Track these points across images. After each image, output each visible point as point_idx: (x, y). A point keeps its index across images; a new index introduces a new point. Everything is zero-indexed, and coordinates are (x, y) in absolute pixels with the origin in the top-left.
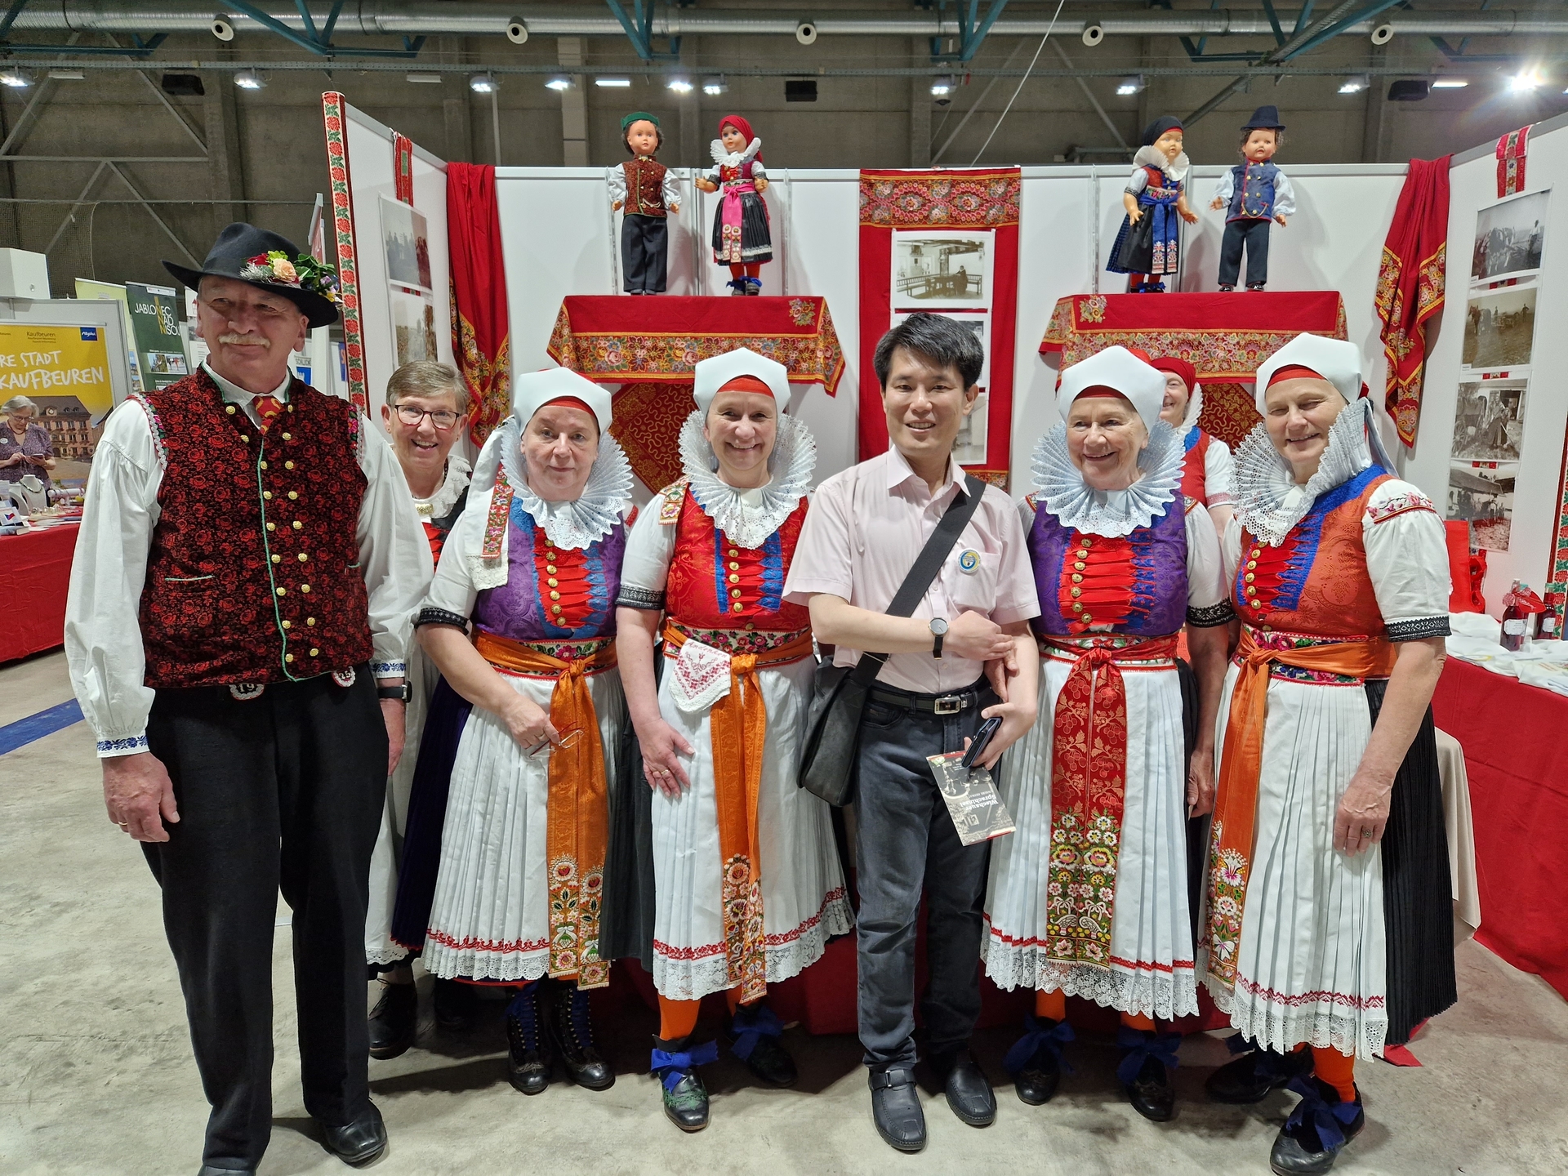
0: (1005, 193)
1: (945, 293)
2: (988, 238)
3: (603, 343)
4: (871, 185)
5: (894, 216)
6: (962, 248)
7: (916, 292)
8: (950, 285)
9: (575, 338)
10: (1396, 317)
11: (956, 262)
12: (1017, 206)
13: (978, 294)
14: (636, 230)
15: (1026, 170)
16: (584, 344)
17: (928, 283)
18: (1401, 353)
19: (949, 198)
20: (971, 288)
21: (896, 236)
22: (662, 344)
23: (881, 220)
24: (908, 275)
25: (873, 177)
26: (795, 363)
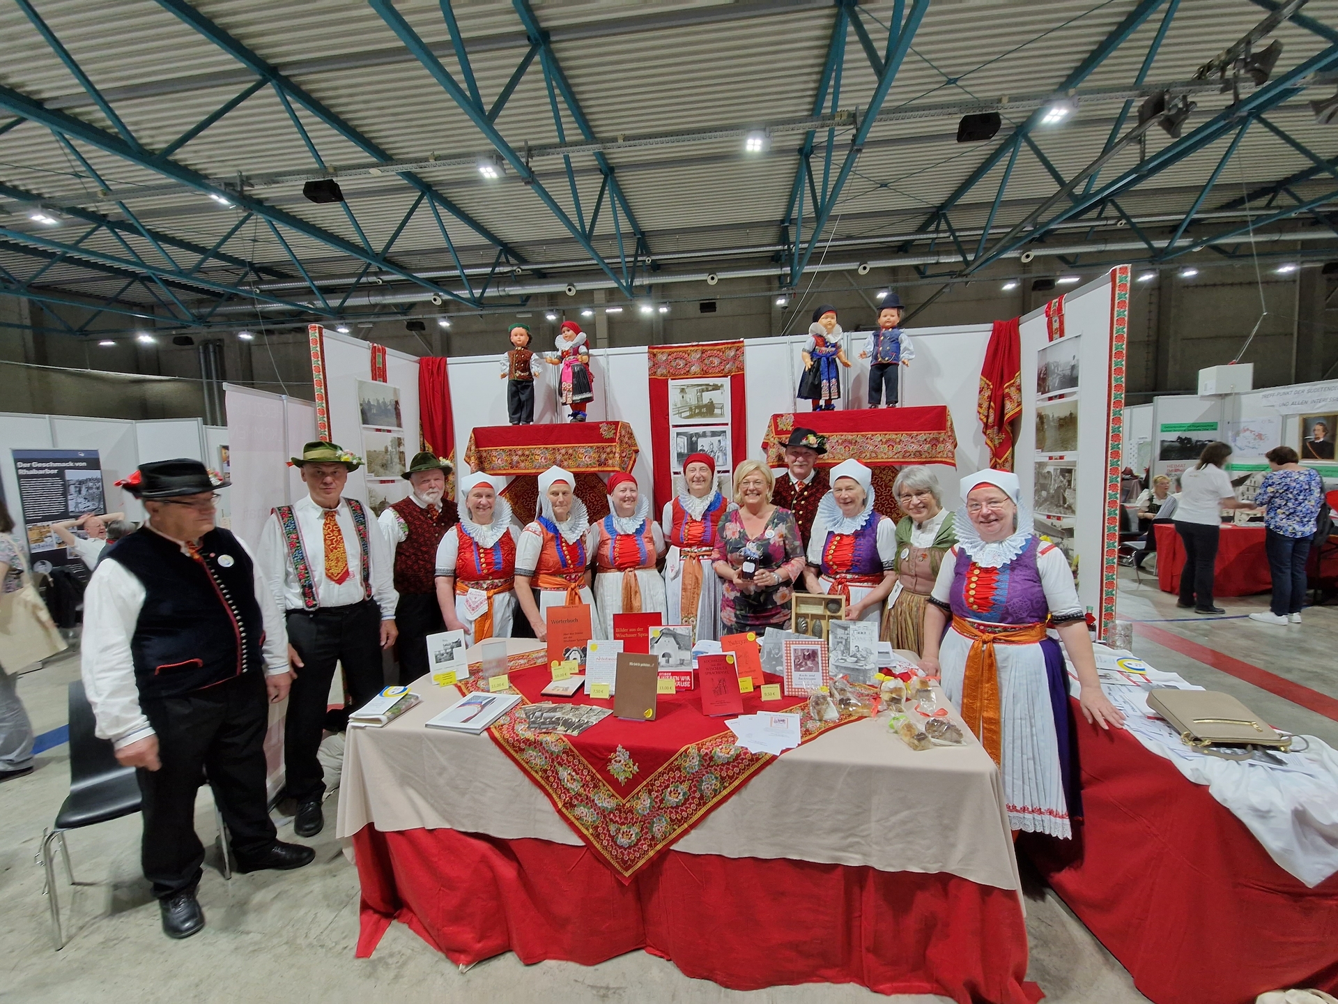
0: (735, 355)
1: (701, 414)
2: (726, 382)
3: (494, 453)
4: (655, 355)
5: (669, 372)
6: (710, 388)
7: (683, 415)
8: (704, 410)
9: (479, 451)
10: (991, 419)
11: (707, 397)
12: (742, 363)
13: (722, 415)
14: (514, 388)
15: (747, 341)
16: (484, 454)
17: (691, 409)
18: (997, 442)
19: (702, 360)
20: (716, 411)
21: (670, 382)
22: (527, 453)
23: (662, 374)
24: (679, 406)
25: (655, 351)
26: (605, 460)
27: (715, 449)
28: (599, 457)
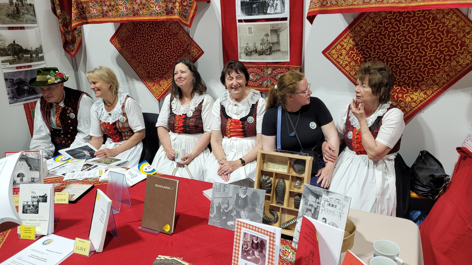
3: (90, 4)
16: (85, 5)
26: (171, 9)
28: (167, 6)
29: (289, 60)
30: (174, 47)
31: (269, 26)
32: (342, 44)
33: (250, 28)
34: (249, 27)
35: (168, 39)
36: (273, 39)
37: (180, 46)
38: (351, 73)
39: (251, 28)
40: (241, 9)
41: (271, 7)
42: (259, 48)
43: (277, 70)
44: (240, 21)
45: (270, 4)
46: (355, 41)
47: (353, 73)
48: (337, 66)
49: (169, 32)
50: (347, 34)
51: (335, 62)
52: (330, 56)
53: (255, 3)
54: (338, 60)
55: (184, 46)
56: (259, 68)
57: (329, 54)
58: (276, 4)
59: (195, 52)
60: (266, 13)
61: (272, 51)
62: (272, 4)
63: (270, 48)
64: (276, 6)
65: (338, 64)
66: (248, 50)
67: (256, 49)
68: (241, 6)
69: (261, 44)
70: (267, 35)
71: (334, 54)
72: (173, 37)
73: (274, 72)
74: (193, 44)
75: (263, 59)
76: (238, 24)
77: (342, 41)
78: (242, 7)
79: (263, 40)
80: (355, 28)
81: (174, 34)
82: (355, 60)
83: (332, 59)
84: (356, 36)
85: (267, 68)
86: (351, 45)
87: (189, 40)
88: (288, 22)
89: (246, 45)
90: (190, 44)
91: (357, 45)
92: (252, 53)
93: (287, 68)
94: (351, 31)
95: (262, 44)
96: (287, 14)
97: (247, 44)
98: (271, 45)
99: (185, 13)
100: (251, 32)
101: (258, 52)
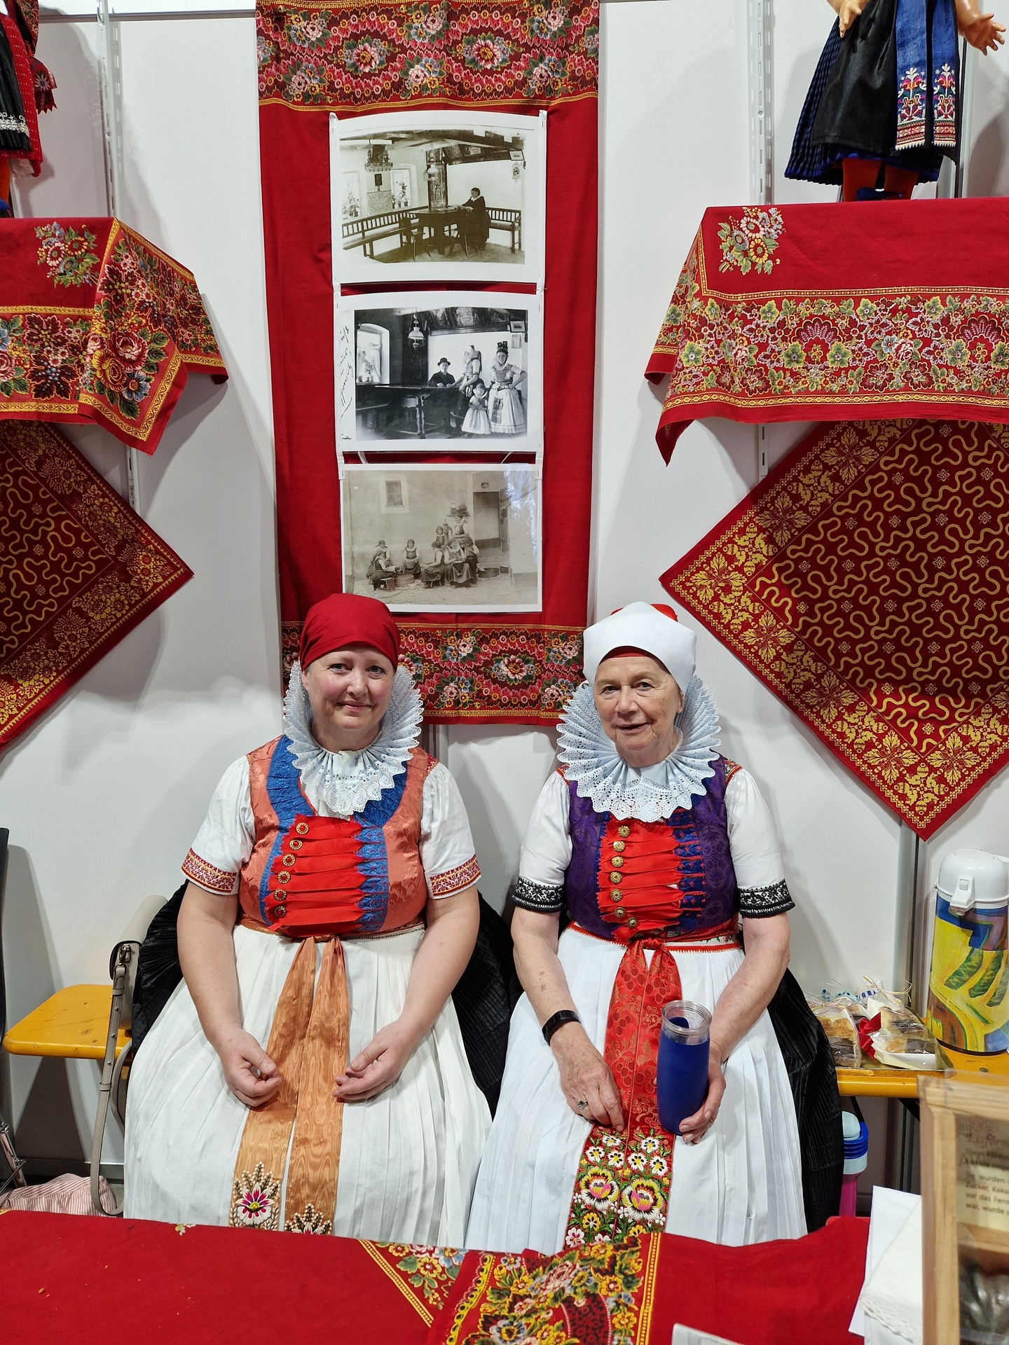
0: (566, 30)
1: (442, 247)
2: (533, 131)
4: (279, 20)
5: (331, 87)
6: (475, 149)
8: (452, 231)
11: (462, 183)
12: (593, 58)
13: (514, 252)
19: (446, 44)
20: (498, 238)
21: (339, 129)
23: (306, 96)
24: (364, 213)
26: (62, 374)
27: (488, 375)
28: (39, 359)
29: (538, 608)
30: (59, 548)
31: (470, 480)
32: (729, 553)
33: (392, 486)
34: (390, 479)
35: (31, 515)
36: (480, 526)
37: (86, 547)
38: (763, 653)
39: (398, 484)
40: (358, 413)
41: (477, 409)
42: (430, 558)
43: (493, 642)
44: (351, 457)
45: (473, 399)
46: (776, 545)
47: (769, 653)
48: (712, 630)
49: (35, 489)
50: (746, 519)
51: (705, 612)
52: (689, 593)
53: (414, 393)
54: (715, 607)
55: (103, 546)
56: (426, 636)
57: (685, 587)
58: (496, 401)
59: (150, 571)
60: (457, 433)
61: (479, 572)
62: (482, 402)
63: (473, 561)
64: (496, 408)
65: (715, 622)
66: (384, 567)
67: (417, 565)
68: (357, 400)
69: (437, 545)
70: (462, 513)
71: (702, 587)
72: (53, 510)
73: (485, 648)
74: (145, 538)
75: (444, 601)
76: (343, 468)
77: (731, 541)
78: (364, 404)
79: (445, 530)
80: (773, 499)
81: (62, 498)
82: (775, 608)
83: (694, 603)
84: (779, 527)
85: (459, 636)
86: (760, 557)
87: (130, 522)
88: (537, 468)
89: (372, 549)
90: (133, 540)
91: (780, 556)
92: (401, 579)
93: (532, 636)
94: (762, 510)
95: (439, 546)
96: (533, 440)
97: (382, 543)
98: (476, 550)
99: (129, 391)
100: (397, 500)
101: (423, 573)
